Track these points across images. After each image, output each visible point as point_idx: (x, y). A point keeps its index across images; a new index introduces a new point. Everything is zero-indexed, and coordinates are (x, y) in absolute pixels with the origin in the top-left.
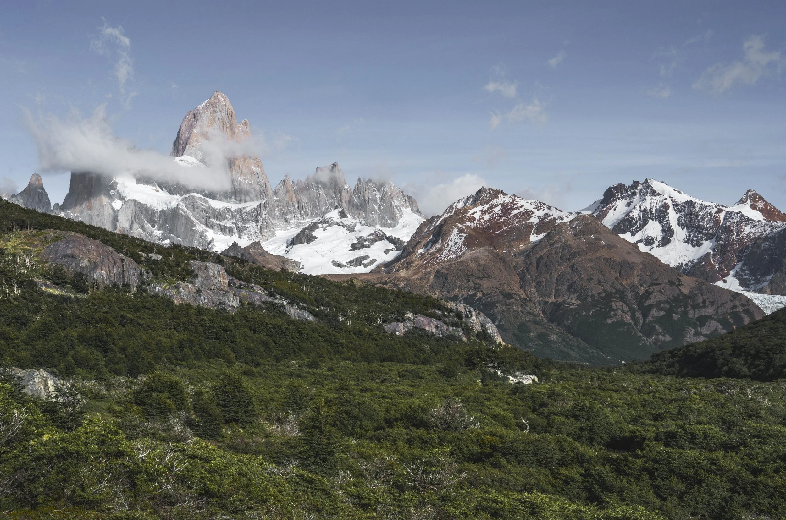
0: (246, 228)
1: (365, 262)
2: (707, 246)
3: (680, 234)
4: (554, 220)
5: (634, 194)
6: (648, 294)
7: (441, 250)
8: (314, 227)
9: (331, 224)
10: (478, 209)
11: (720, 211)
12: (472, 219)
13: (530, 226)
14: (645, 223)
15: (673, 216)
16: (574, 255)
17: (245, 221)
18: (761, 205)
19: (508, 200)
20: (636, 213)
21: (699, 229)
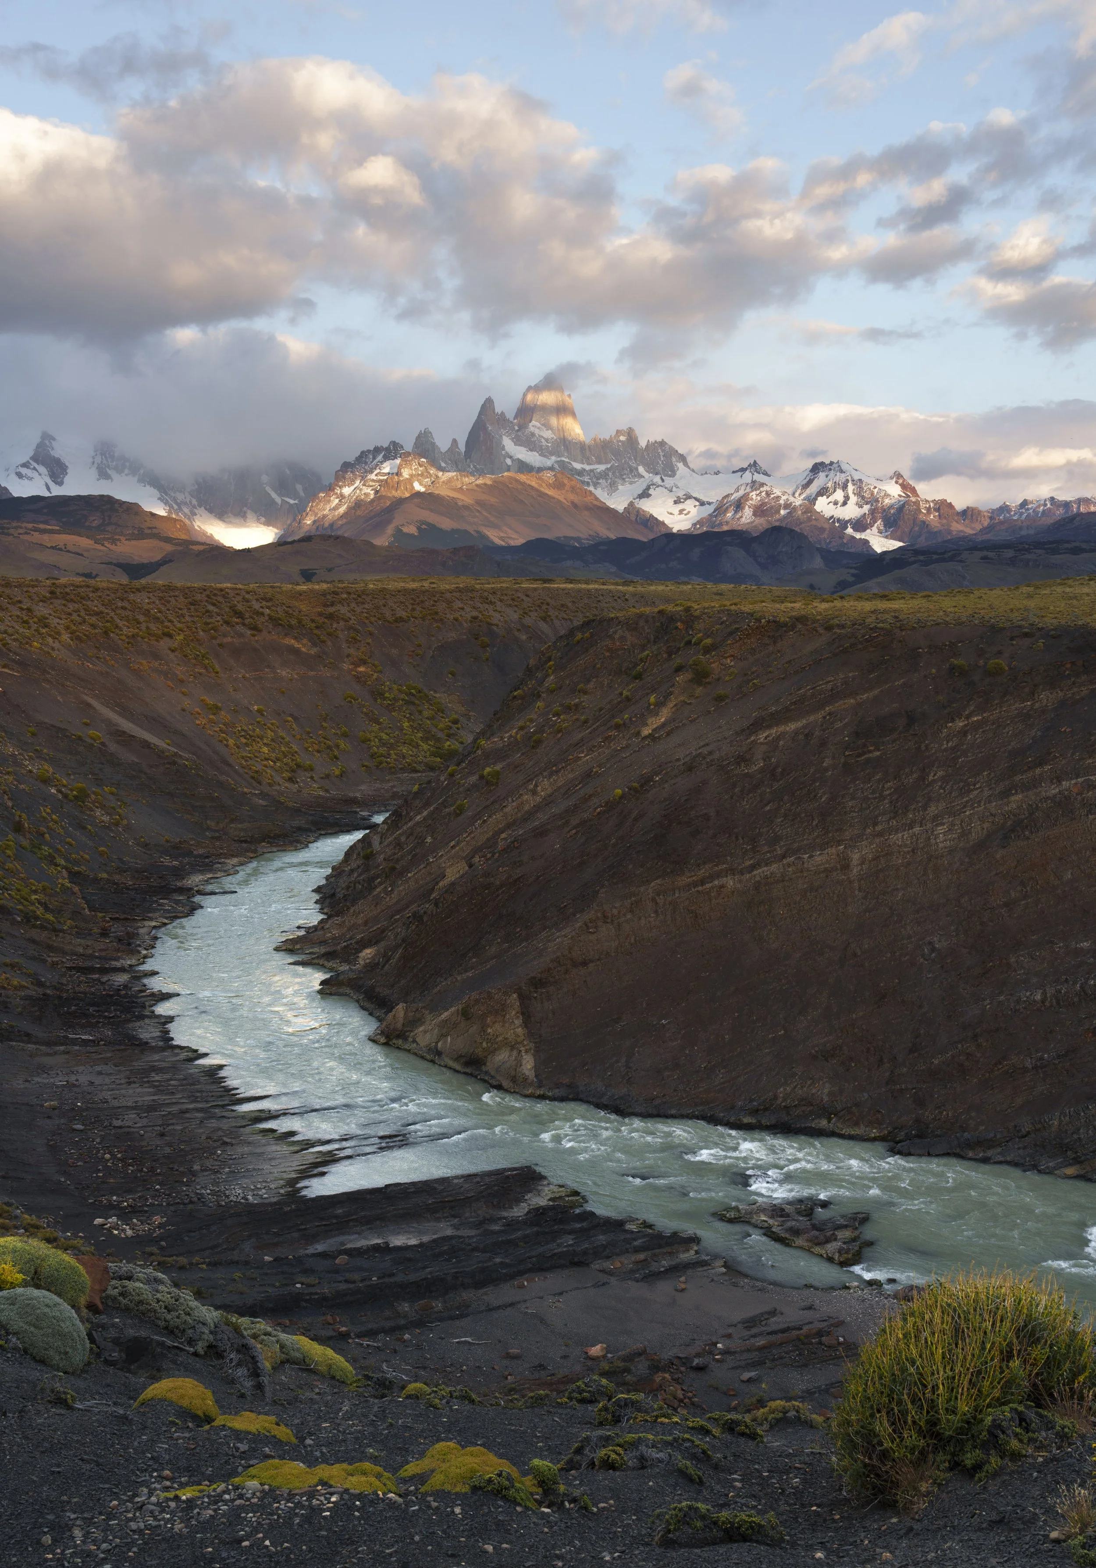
0: (599, 483)
1: (685, 512)
2: (866, 508)
3: (853, 499)
4: (791, 503)
5: (830, 469)
6: (830, 542)
7: (741, 517)
8: (648, 488)
9: (658, 486)
10: (754, 493)
11: (875, 487)
12: (752, 499)
13: (780, 506)
14: (835, 491)
15: (851, 488)
16: (801, 523)
17: (598, 479)
18: (901, 481)
19: (769, 489)
20: (829, 485)
21: (863, 497)
